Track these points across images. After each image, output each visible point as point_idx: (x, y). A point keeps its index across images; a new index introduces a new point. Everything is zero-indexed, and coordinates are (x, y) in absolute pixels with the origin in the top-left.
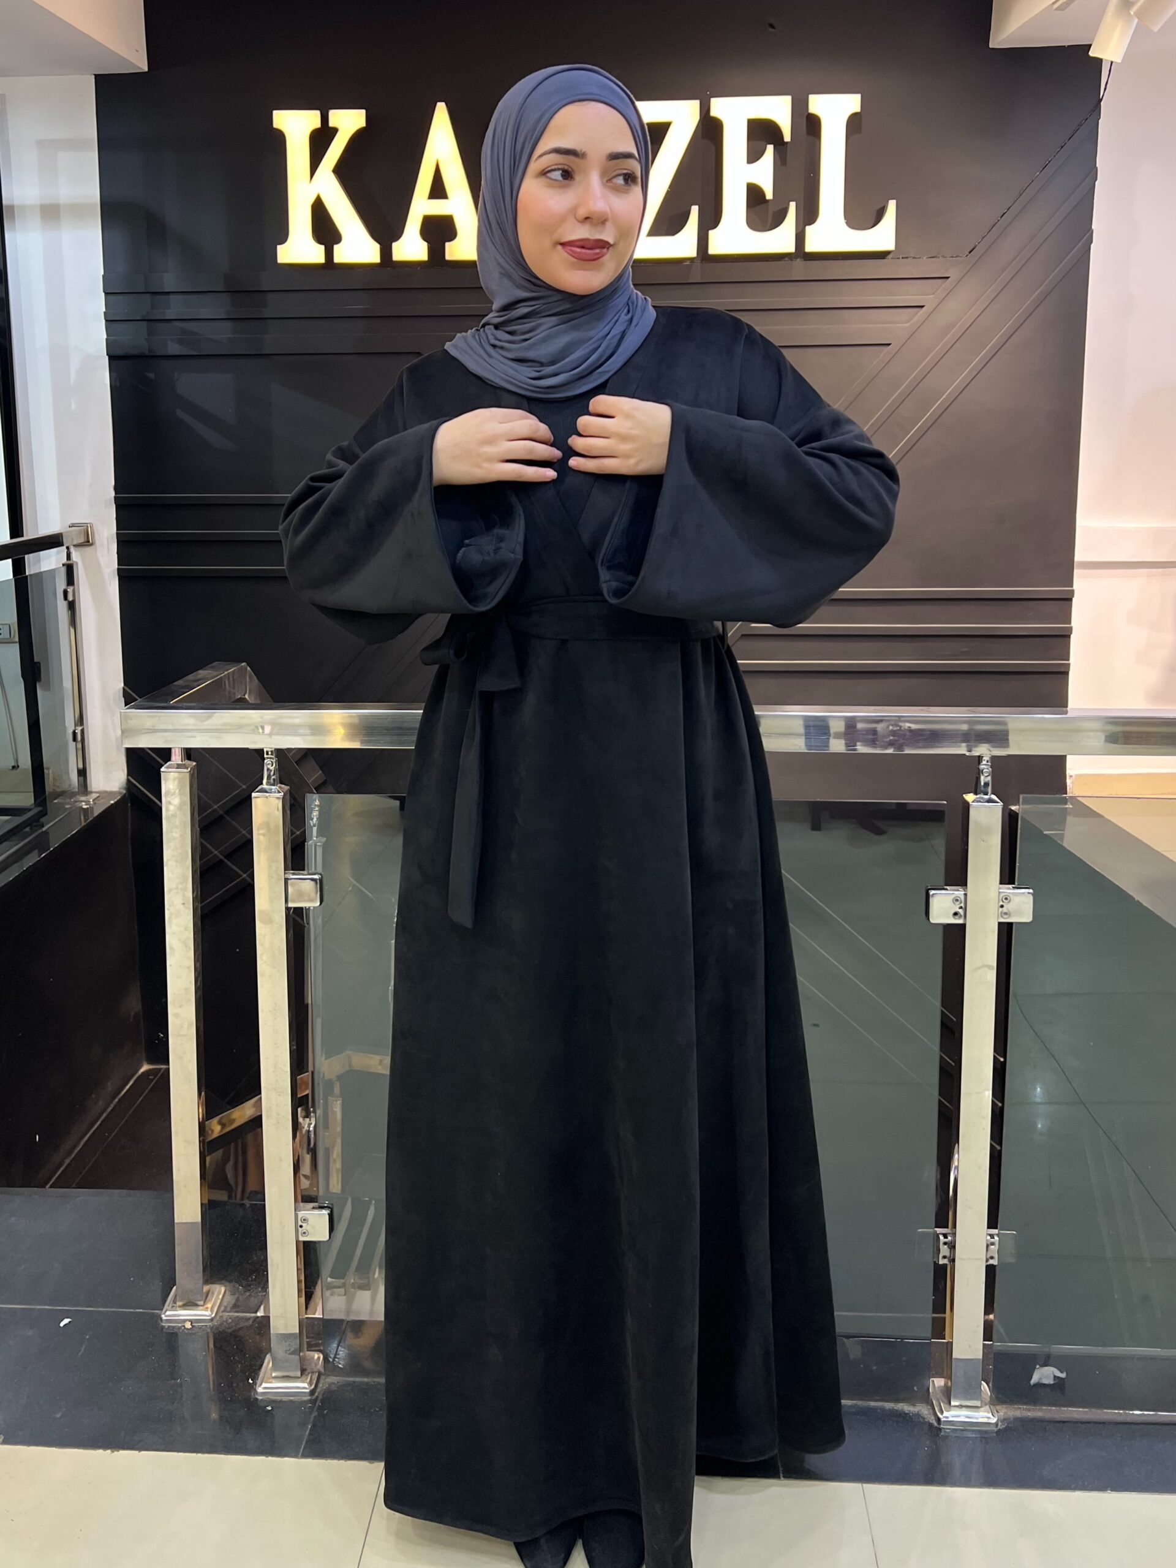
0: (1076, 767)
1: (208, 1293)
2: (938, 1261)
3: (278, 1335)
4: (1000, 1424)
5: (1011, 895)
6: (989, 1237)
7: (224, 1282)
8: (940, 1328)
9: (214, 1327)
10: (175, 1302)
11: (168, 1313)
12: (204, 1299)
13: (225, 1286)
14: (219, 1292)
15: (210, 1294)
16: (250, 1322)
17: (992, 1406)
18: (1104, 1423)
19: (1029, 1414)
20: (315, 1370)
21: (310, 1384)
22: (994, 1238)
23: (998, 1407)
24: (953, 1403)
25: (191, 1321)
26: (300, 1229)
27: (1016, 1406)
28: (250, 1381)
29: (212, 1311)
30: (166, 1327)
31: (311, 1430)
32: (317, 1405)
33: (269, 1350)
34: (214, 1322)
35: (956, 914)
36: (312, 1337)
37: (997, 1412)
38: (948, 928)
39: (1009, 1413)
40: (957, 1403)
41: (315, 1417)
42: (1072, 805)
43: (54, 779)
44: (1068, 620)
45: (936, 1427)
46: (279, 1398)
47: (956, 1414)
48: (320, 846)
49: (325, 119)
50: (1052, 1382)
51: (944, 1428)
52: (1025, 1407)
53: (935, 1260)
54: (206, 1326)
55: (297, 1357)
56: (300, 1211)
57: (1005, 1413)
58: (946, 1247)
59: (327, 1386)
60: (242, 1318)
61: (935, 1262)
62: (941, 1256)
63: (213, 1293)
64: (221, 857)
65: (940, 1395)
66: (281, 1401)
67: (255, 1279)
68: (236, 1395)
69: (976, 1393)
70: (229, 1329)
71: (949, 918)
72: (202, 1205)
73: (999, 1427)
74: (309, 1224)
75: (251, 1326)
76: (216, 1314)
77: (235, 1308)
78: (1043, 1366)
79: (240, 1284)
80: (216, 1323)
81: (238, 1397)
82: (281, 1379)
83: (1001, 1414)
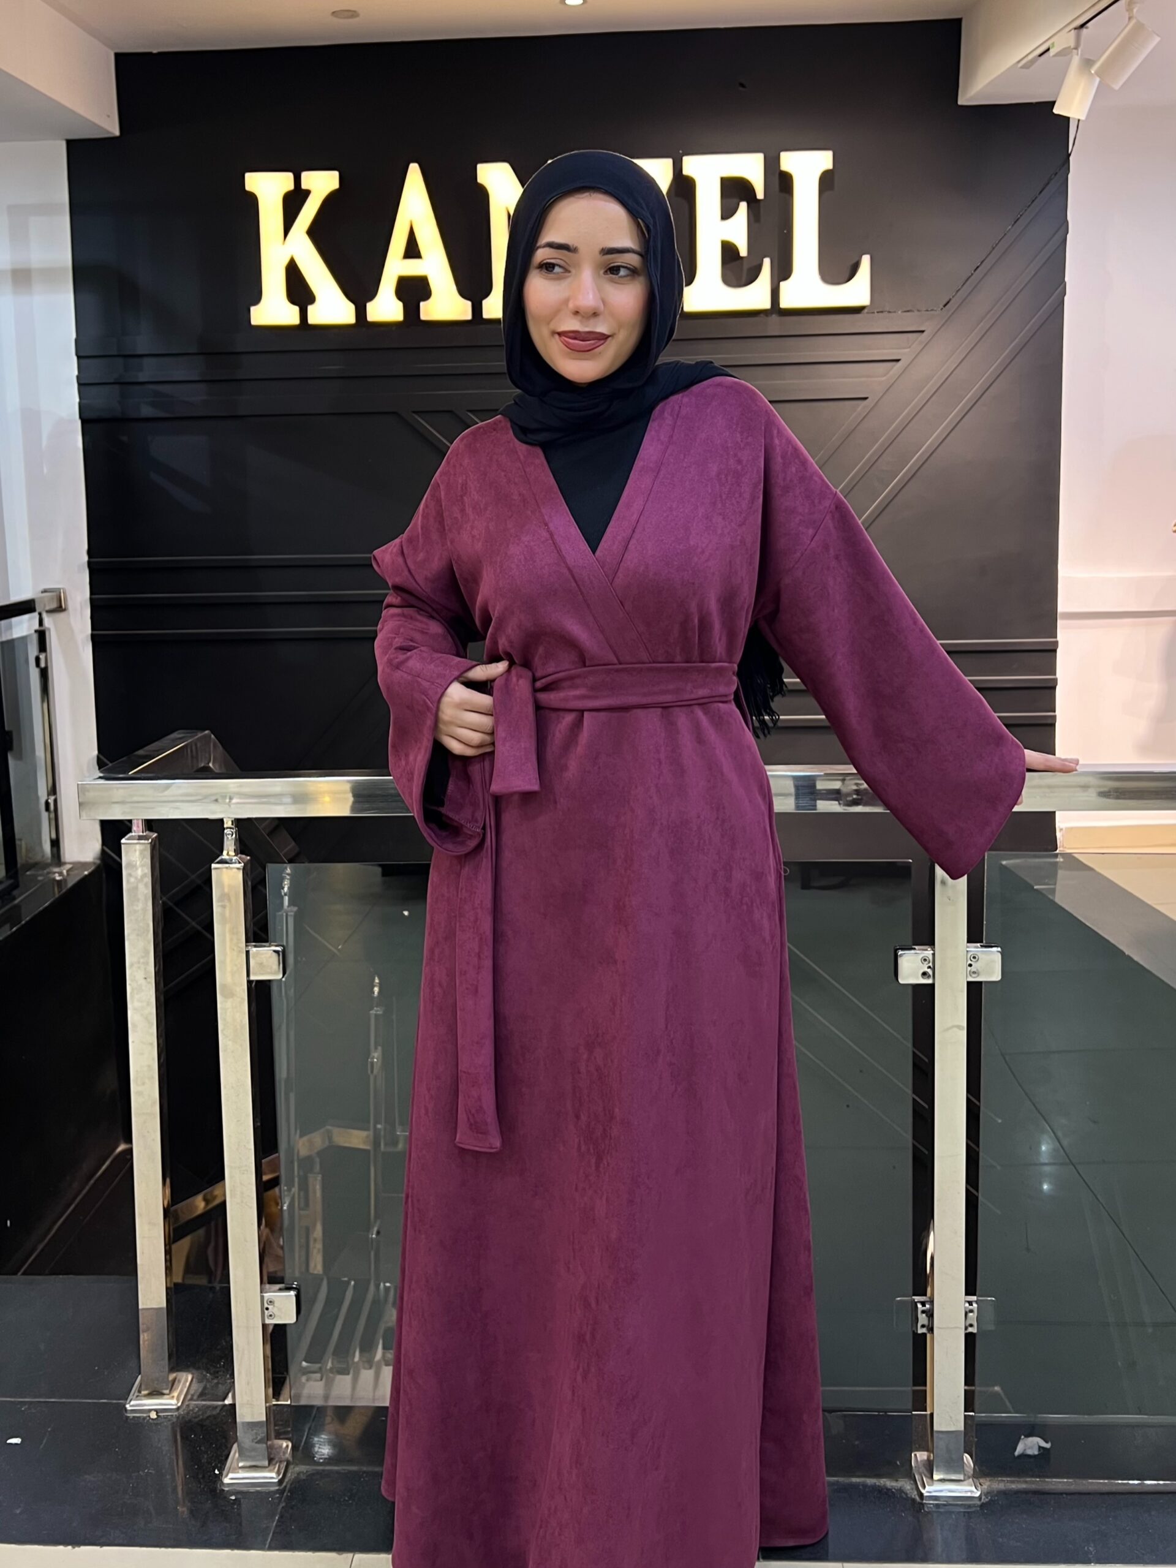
0: (1067, 823)
1: (174, 1382)
2: (917, 1330)
3: (243, 1423)
4: (983, 1497)
5: (978, 954)
6: (967, 1305)
7: (191, 1369)
8: (920, 1400)
9: (181, 1417)
10: (139, 1392)
11: (133, 1403)
12: (170, 1385)
13: (192, 1374)
14: (186, 1379)
15: (177, 1382)
16: (218, 1410)
17: (975, 1480)
18: (1089, 1494)
19: (1013, 1487)
20: (283, 1459)
21: (278, 1473)
22: (972, 1305)
23: (982, 1481)
24: (936, 1477)
25: (157, 1411)
26: (266, 1312)
27: (1000, 1479)
28: (217, 1472)
29: (178, 1400)
30: (131, 1417)
31: (278, 1521)
32: (285, 1494)
33: (236, 1440)
34: (180, 1411)
35: (924, 974)
36: (282, 1425)
37: (980, 1484)
38: (916, 987)
39: (993, 1486)
40: (941, 1476)
41: (283, 1507)
43: (26, 851)
44: (1052, 670)
45: (919, 1503)
46: (245, 1489)
47: (938, 1488)
48: (291, 915)
49: (297, 181)
50: (1036, 1453)
51: (925, 1503)
52: (1008, 1479)
53: (914, 1329)
54: (172, 1415)
55: (264, 1445)
56: (266, 1292)
57: (989, 1486)
58: (924, 1315)
59: (295, 1475)
60: (208, 1407)
61: (914, 1332)
62: (919, 1325)
63: (179, 1381)
65: (922, 1469)
66: (247, 1492)
67: (224, 1365)
68: (202, 1486)
69: (957, 1466)
70: (195, 1418)
71: (917, 978)
72: (167, 1288)
73: (982, 1500)
74: (274, 1306)
75: (219, 1414)
76: (182, 1403)
77: (202, 1395)
78: (1027, 1436)
79: (208, 1371)
80: (182, 1413)
81: (204, 1488)
82: (247, 1469)
83: (985, 1487)
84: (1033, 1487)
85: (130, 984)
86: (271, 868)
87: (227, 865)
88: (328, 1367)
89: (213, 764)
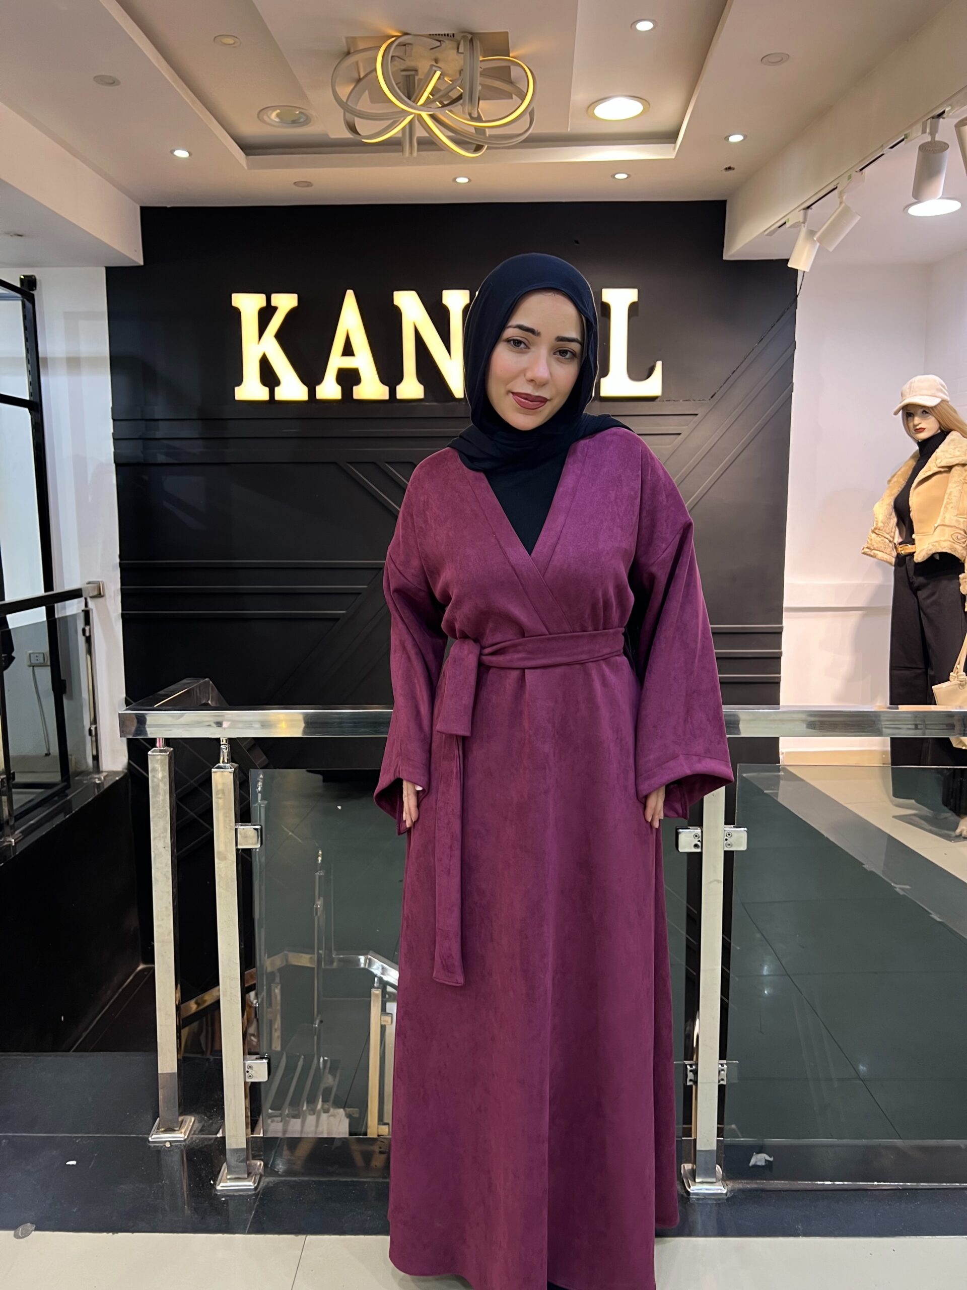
0: (787, 746)
1: (182, 1122)
2: (687, 1083)
3: (231, 1150)
4: (728, 1193)
5: (732, 832)
6: (720, 1066)
7: (194, 1113)
8: (688, 1130)
9: (187, 1146)
10: (158, 1129)
11: (153, 1136)
12: (179, 1125)
13: (195, 1117)
14: (190, 1121)
15: (184, 1122)
16: (212, 1141)
17: (724, 1182)
18: (798, 1191)
19: (748, 1186)
20: (258, 1173)
21: (254, 1182)
22: (723, 1066)
23: (728, 1182)
24: (697, 1180)
25: (169, 1141)
26: (247, 1074)
27: (739, 1181)
28: (212, 1182)
29: (185, 1134)
30: (153, 1146)
31: (255, 1214)
32: (259, 1196)
33: (225, 1160)
34: (186, 1142)
35: (696, 845)
36: (256, 1150)
37: (727, 1185)
38: (690, 854)
39: (735, 1186)
40: (701, 1180)
41: (257, 1206)
42: (784, 772)
43: (76, 763)
44: (779, 646)
45: (686, 1198)
46: (231, 1193)
47: (699, 1188)
48: (263, 807)
49: (269, 300)
50: (764, 1164)
51: (690, 1197)
52: (745, 1181)
54: (181, 1145)
55: (245, 1164)
56: (247, 1061)
57: (732, 1186)
58: (691, 1073)
59: (266, 1184)
60: (206, 1139)
61: (684, 1084)
62: (688, 1079)
63: (186, 1122)
64: (196, 817)
65: (689, 1175)
66: (234, 1196)
67: (216, 1111)
68: (202, 1192)
69: (713, 1173)
70: (197, 1146)
71: (691, 848)
72: (178, 1060)
73: (728, 1195)
74: (252, 1070)
75: (212, 1144)
76: (188, 1137)
77: (202, 1131)
78: (758, 1153)
79: (206, 1115)
80: (188, 1143)
81: (203, 1193)
82: (232, 1180)
83: (730, 1187)
84: (761, 1186)
85: (154, 852)
86: (252, 772)
87: (222, 770)
88: (286, 1114)
89: (211, 702)
